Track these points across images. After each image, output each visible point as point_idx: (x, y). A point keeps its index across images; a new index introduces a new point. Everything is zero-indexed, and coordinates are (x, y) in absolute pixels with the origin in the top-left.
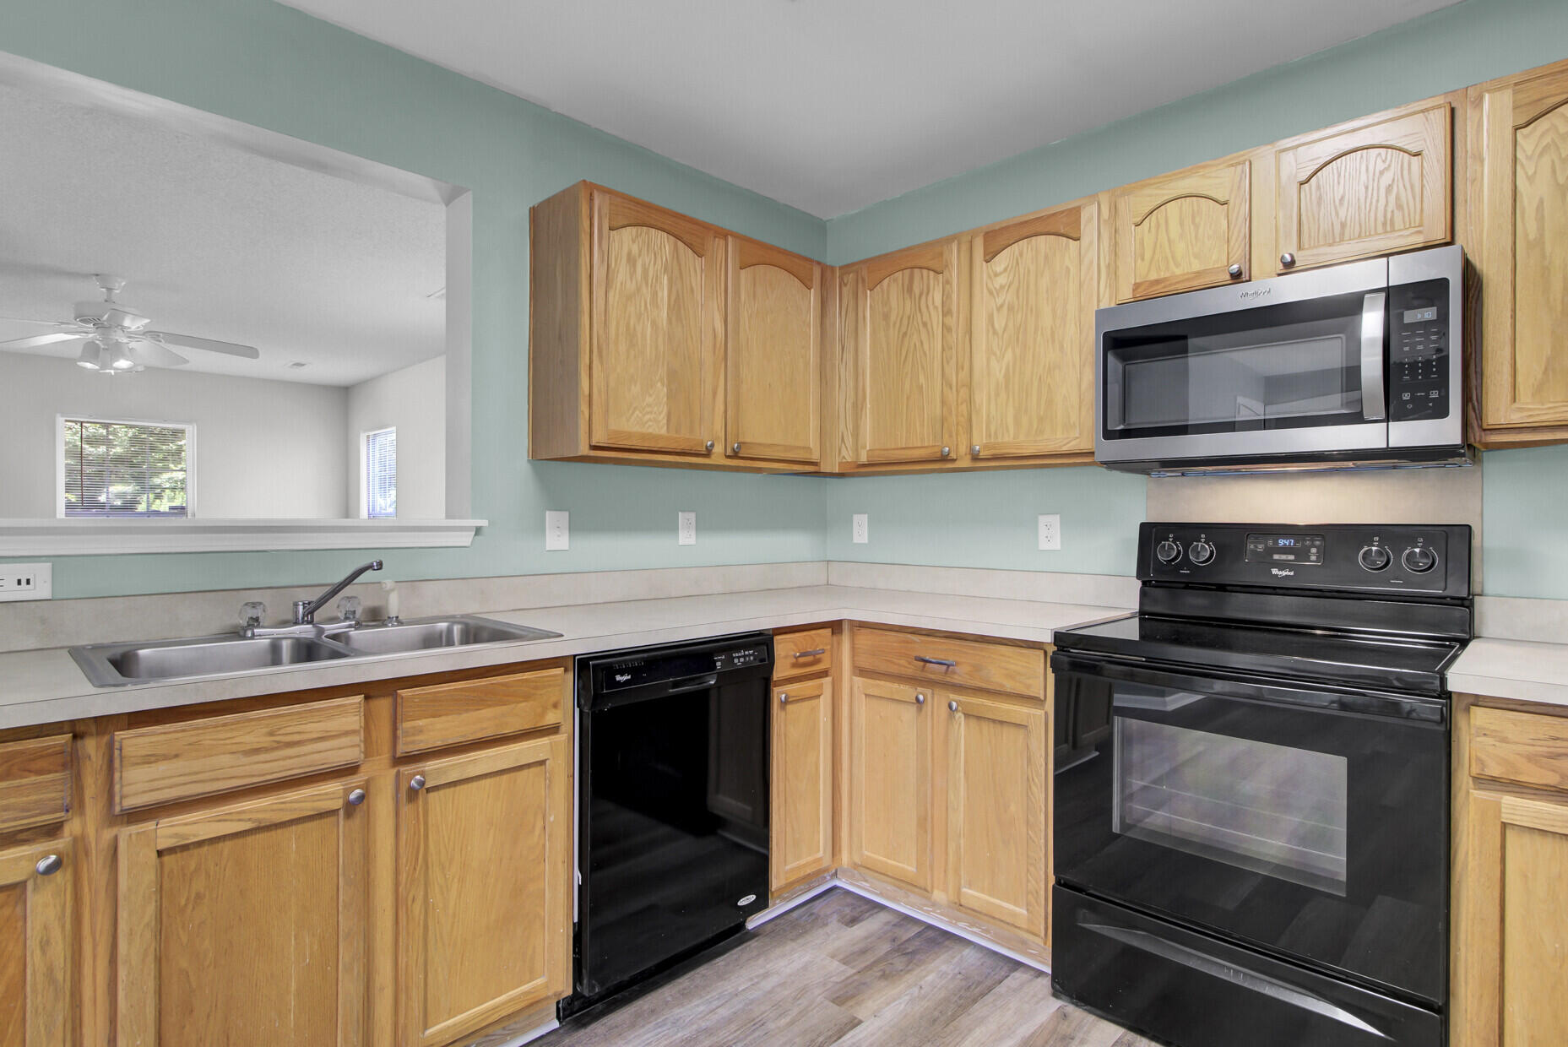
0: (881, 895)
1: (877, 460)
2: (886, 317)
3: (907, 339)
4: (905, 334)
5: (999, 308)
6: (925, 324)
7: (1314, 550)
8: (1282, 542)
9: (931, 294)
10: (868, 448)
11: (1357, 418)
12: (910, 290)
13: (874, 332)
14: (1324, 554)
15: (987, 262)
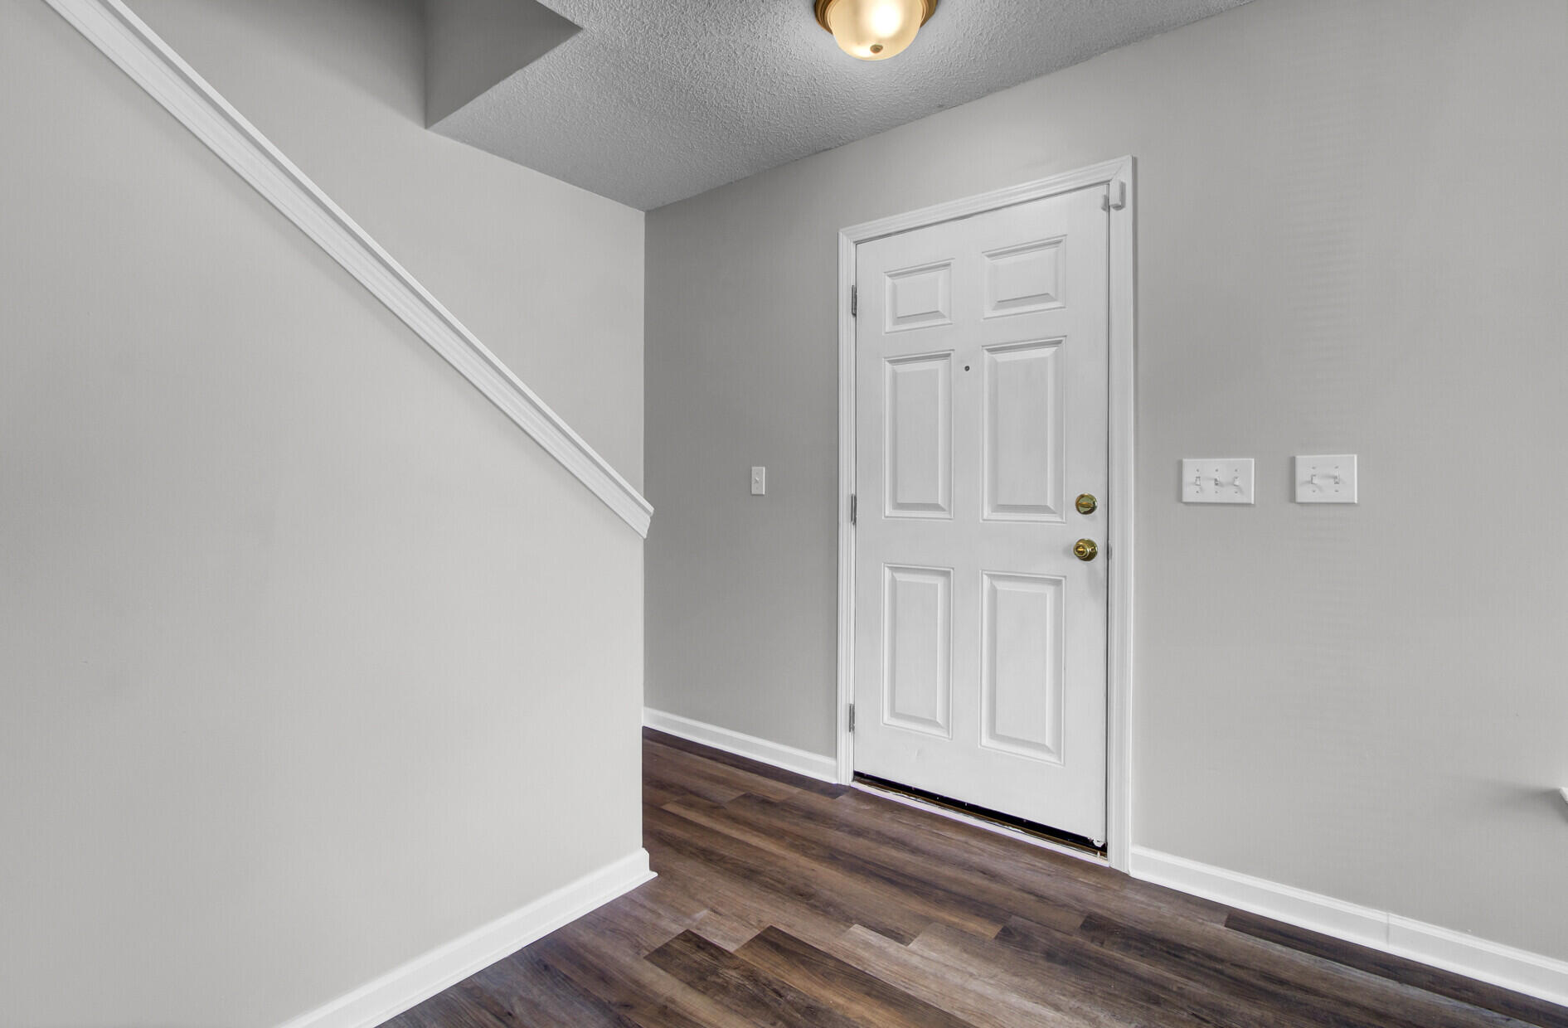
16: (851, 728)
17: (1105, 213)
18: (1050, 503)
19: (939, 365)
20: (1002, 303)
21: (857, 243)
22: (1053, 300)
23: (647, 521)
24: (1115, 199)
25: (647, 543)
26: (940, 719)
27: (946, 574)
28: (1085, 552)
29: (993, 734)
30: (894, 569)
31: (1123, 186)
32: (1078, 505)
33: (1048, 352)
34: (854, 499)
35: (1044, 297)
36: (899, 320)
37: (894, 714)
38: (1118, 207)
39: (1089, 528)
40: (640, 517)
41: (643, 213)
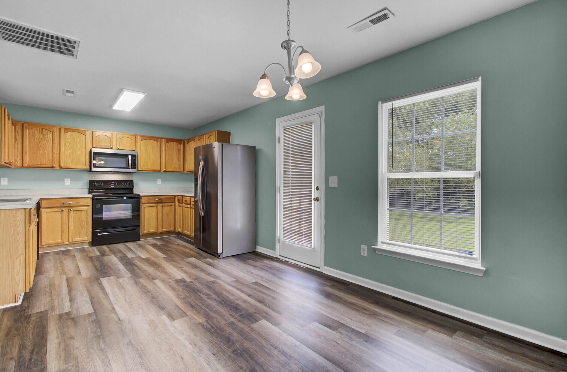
0: (46, 251)
1: (29, 166)
2: (34, 136)
3: (41, 143)
4: (40, 141)
5: (67, 142)
6: (47, 141)
7: (116, 184)
8: (112, 183)
9: (48, 135)
10: (27, 163)
11: (128, 168)
12: (42, 132)
13: (29, 139)
14: (118, 184)
15: (65, 133)
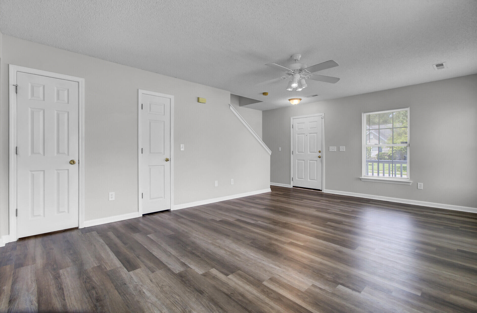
16: (293, 180)
17: (321, 119)
18: (316, 152)
19: (303, 135)
20: (311, 128)
21: (293, 119)
22: (316, 128)
23: (271, 153)
24: (322, 118)
25: (271, 156)
26: (303, 178)
27: (304, 160)
28: (320, 157)
29: (310, 179)
30: (298, 160)
31: (323, 116)
32: (319, 152)
33: (316, 134)
34: (293, 152)
35: (315, 128)
36: (298, 129)
37: (298, 178)
38: (323, 119)
39: (320, 154)
40: (270, 153)
41: (262, 111)
